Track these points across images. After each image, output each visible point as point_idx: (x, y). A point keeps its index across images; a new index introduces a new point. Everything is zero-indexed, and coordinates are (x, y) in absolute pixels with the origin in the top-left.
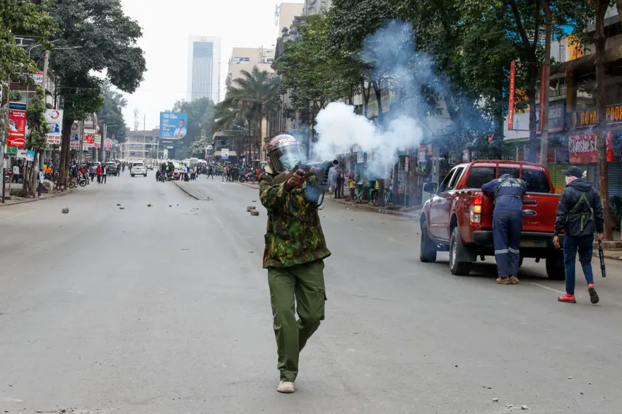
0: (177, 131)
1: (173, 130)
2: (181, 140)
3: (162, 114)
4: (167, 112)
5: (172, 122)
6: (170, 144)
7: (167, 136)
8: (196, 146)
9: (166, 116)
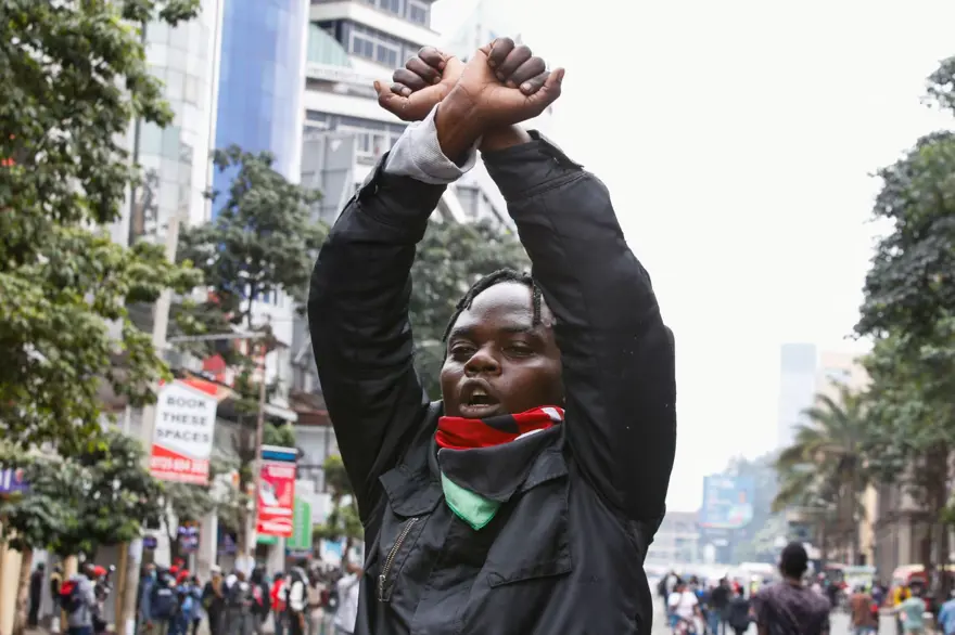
0: (733, 513)
1: (725, 509)
2: (740, 529)
3: (706, 479)
4: (716, 477)
5: (723, 493)
6: (720, 537)
7: (716, 522)
8: (764, 540)
9: (714, 483)
